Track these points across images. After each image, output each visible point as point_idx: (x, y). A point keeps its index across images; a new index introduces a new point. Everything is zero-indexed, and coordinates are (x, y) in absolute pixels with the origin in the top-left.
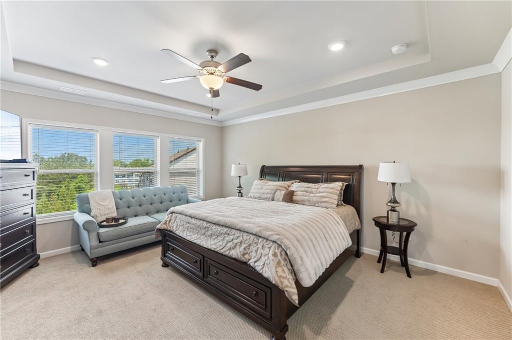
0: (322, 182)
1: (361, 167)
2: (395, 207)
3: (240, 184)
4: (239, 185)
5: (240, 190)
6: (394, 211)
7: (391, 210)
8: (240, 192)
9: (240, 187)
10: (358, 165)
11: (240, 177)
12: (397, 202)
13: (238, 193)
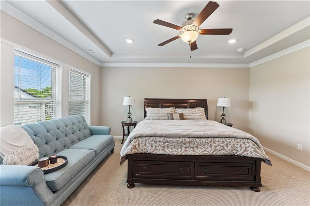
0: (188, 108)
1: (205, 100)
2: (224, 117)
3: (130, 112)
4: (128, 112)
5: (130, 116)
6: (224, 119)
7: (223, 119)
8: (129, 117)
9: (130, 113)
10: (204, 99)
11: (129, 106)
12: (224, 115)
13: (129, 118)
